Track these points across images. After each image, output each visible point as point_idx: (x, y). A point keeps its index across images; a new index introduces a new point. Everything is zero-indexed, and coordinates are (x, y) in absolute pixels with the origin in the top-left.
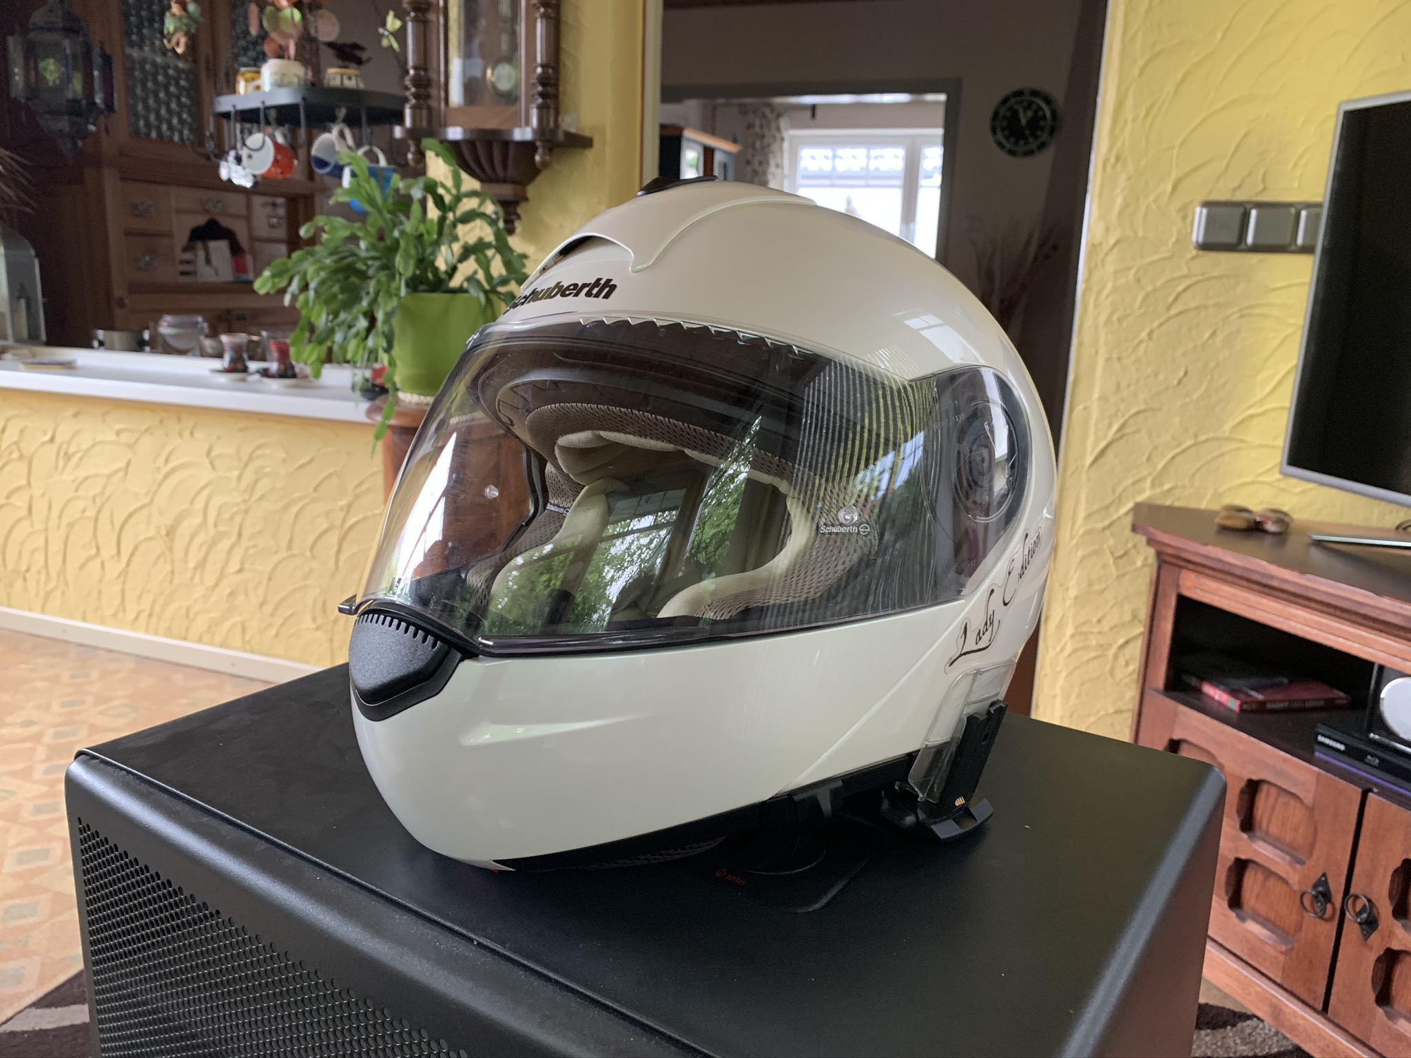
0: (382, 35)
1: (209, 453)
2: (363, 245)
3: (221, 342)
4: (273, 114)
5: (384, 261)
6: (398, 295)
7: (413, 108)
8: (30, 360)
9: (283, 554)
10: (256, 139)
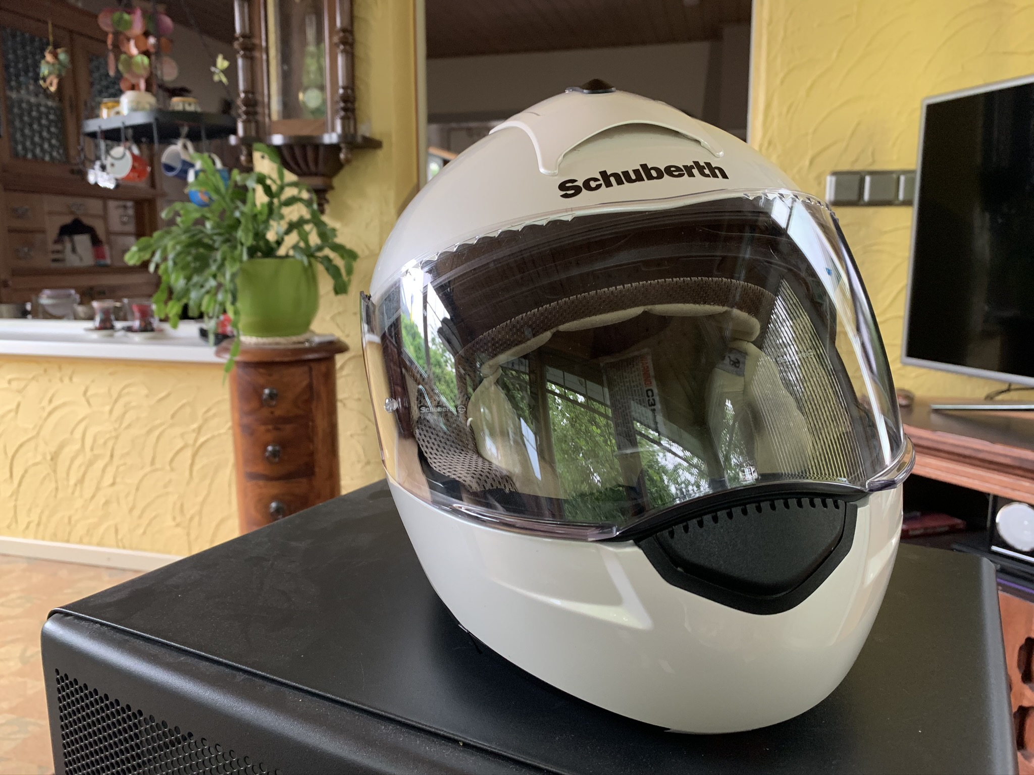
0: (214, 73)
1: (85, 393)
2: (208, 225)
3: (92, 308)
4: (130, 132)
5: (227, 236)
6: (241, 261)
7: (244, 122)
9: (148, 469)
10: (118, 151)
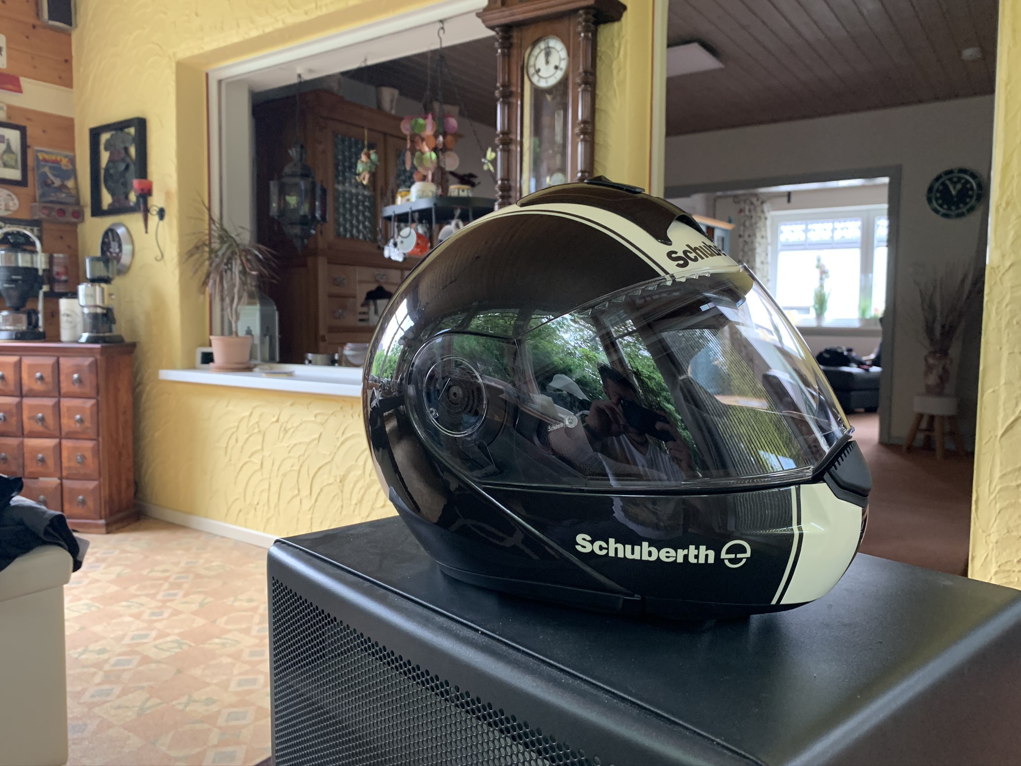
0: (484, 163)
4: (416, 215)
8: (268, 371)
10: (406, 231)
